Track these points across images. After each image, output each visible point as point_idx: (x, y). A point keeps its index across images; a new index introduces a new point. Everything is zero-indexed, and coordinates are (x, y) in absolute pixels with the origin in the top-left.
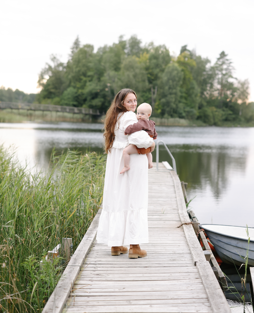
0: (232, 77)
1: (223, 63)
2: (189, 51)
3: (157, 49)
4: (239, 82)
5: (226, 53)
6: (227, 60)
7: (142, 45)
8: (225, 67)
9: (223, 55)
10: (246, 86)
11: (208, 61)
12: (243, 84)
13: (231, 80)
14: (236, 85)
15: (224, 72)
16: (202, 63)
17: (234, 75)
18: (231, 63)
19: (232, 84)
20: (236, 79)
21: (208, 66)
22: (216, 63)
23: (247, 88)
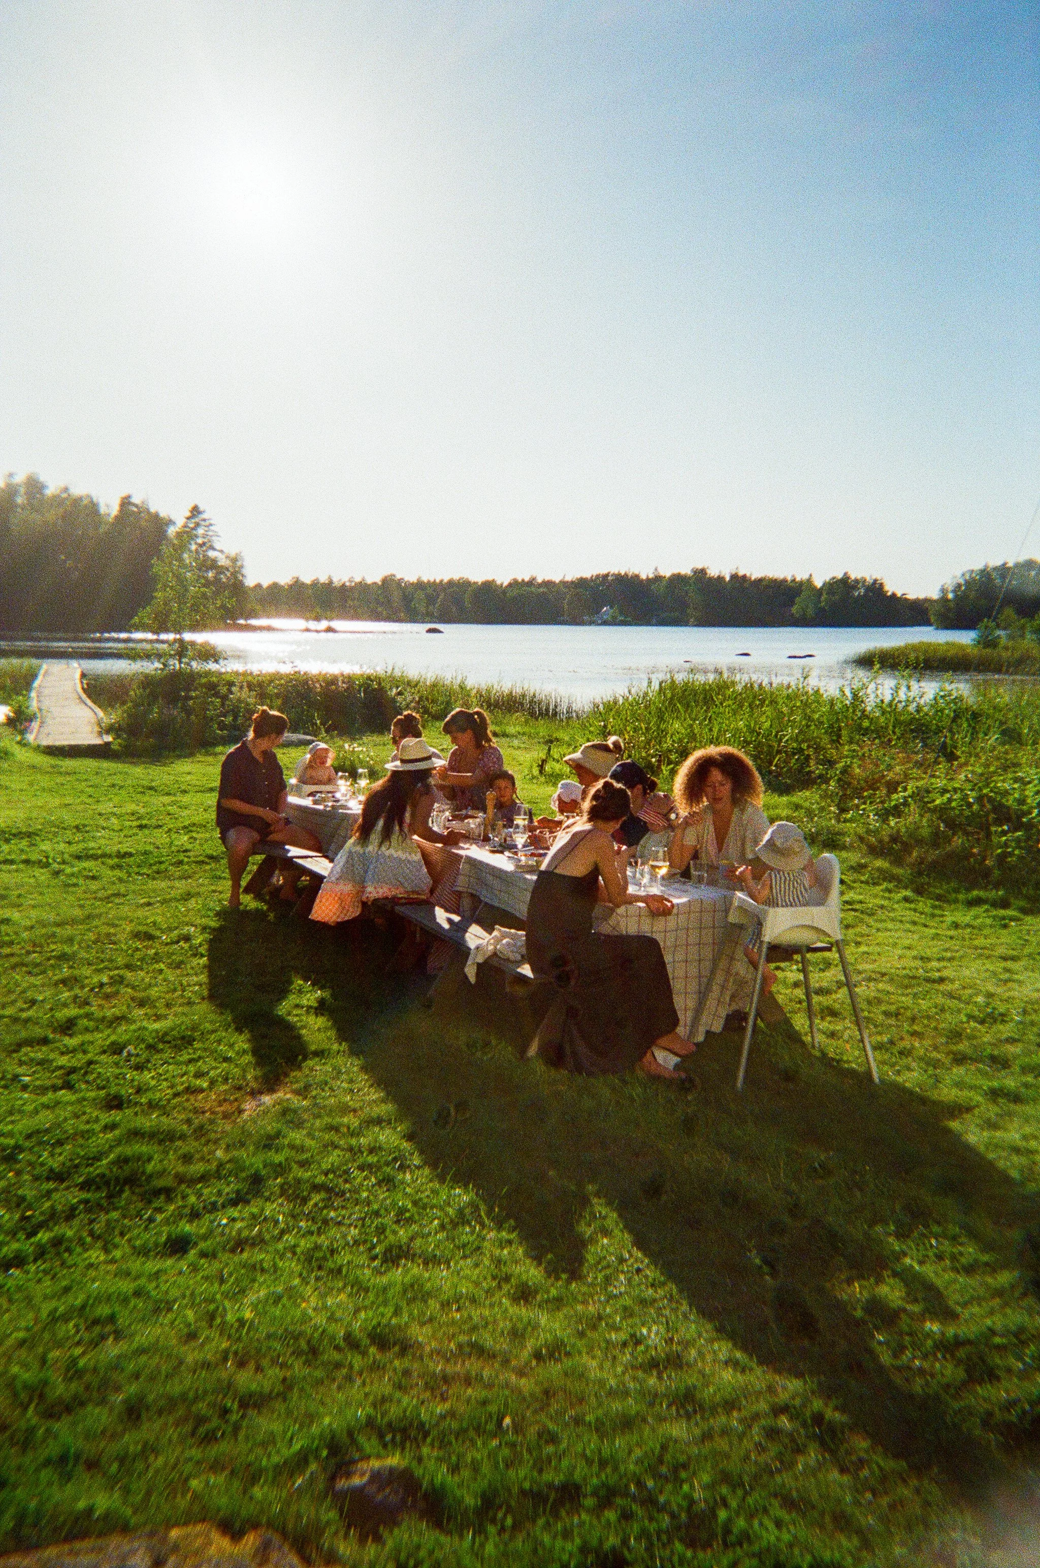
0: (214, 549)
1: (197, 525)
2: (136, 506)
3: (77, 501)
4: (227, 557)
5: (201, 509)
6: (204, 520)
7: (49, 492)
8: (200, 531)
9: (196, 511)
10: (239, 564)
11: (170, 522)
12: (234, 560)
13: (212, 554)
14: (223, 561)
15: (200, 541)
16: (159, 524)
17: (217, 546)
18: (211, 525)
19: (214, 561)
20: (222, 551)
21: (172, 531)
22: (185, 526)
23: (242, 567)
